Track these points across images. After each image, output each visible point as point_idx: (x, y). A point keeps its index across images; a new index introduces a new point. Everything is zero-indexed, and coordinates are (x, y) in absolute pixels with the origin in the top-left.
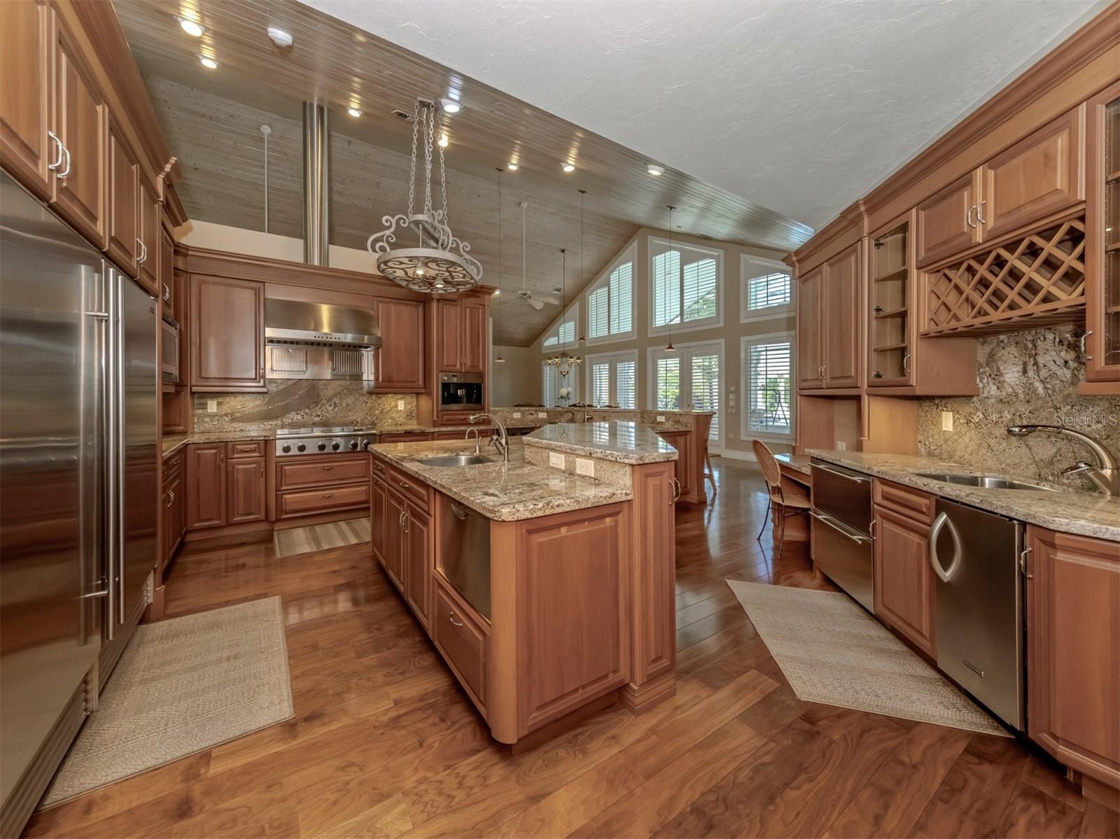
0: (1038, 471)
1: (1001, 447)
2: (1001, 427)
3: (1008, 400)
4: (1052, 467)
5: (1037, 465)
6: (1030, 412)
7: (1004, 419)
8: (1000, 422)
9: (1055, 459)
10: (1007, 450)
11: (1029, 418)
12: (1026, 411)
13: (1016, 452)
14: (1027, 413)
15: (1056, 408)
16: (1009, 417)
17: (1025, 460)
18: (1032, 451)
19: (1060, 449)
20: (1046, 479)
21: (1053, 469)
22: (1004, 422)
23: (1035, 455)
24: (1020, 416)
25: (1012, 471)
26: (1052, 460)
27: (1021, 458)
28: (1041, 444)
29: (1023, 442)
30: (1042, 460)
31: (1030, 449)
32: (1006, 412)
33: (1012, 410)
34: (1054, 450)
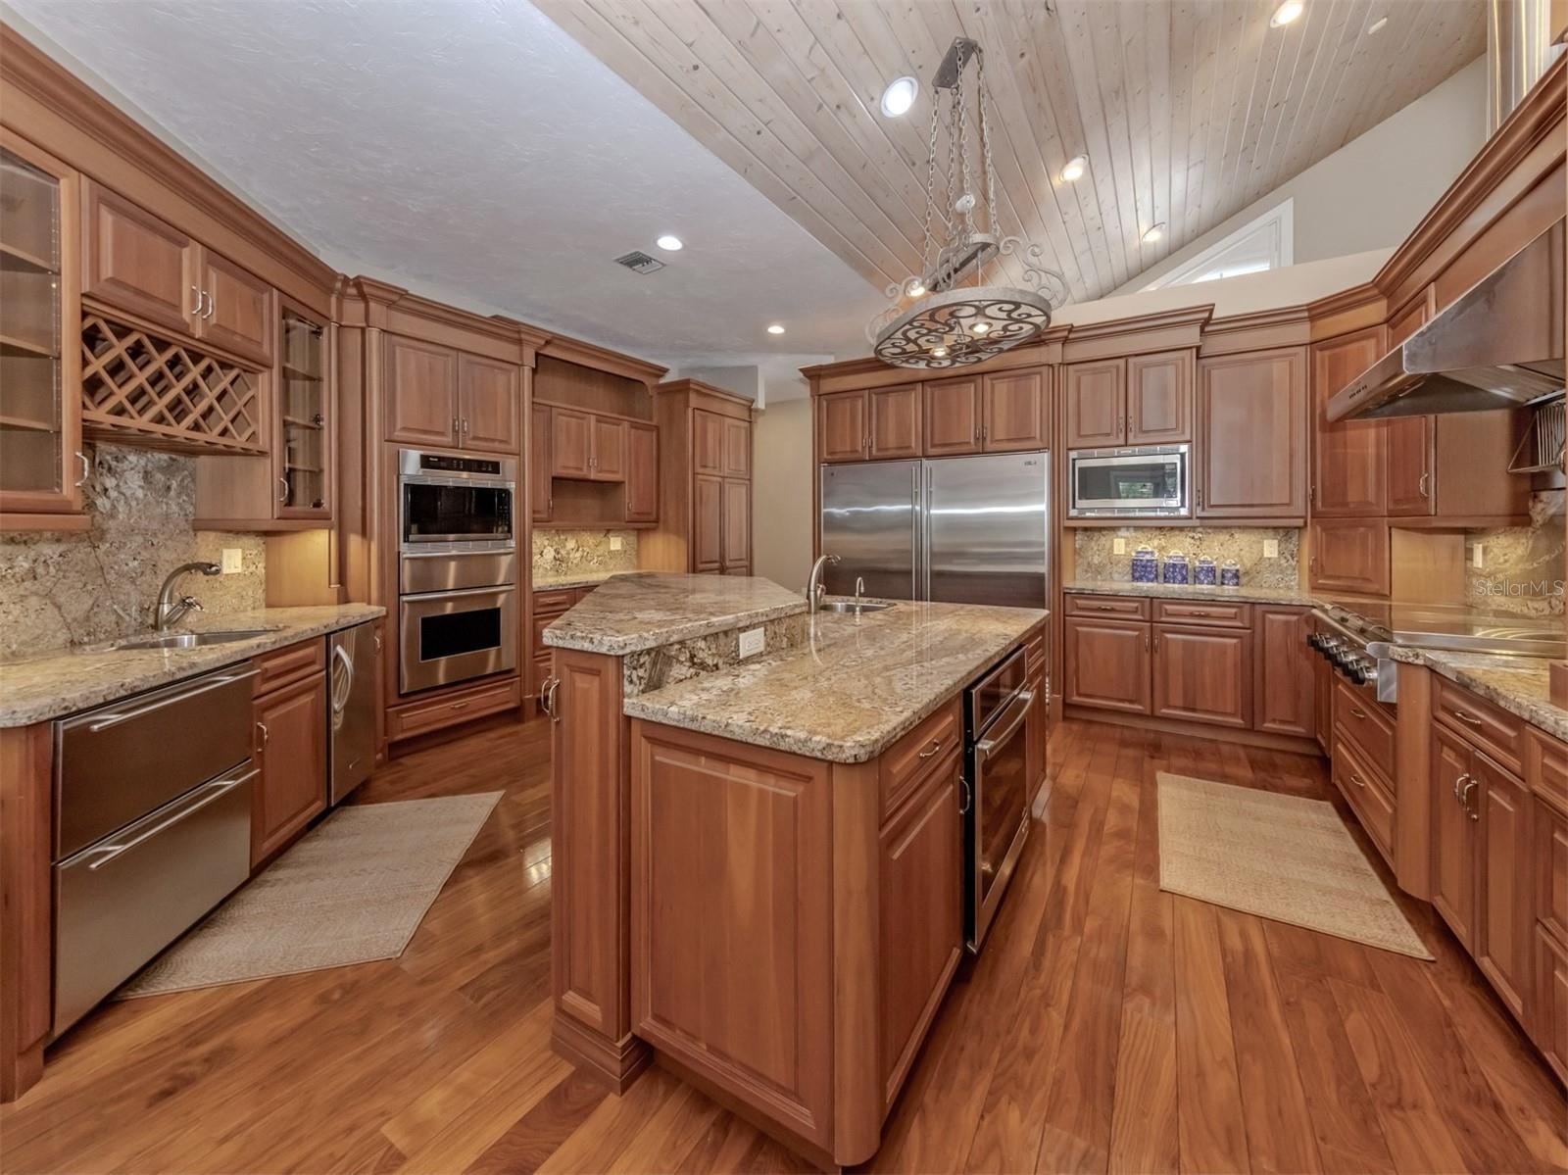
0: (70, 636)
1: (10, 617)
2: (11, 584)
3: (25, 538)
4: (87, 624)
5: (69, 629)
6: (61, 555)
7: (17, 570)
8: (9, 576)
9: (91, 614)
10: (21, 620)
11: (58, 563)
12: (54, 553)
13: (37, 618)
14: (55, 557)
15: (95, 547)
16: (26, 565)
17: (52, 626)
18: (63, 611)
19: (97, 598)
20: (80, 643)
21: (90, 626)
22: (18, 575)
23: (65, 615)
24: (45, 562)
25: (31, 650)
26: (88, 617)
27: (46, 626)
28: (74, 597)
29: (48, 602)
30: (75, 620)
31: (59, 608)
32: (20, 558)
33: (32, 554)
34: (91, 602)
